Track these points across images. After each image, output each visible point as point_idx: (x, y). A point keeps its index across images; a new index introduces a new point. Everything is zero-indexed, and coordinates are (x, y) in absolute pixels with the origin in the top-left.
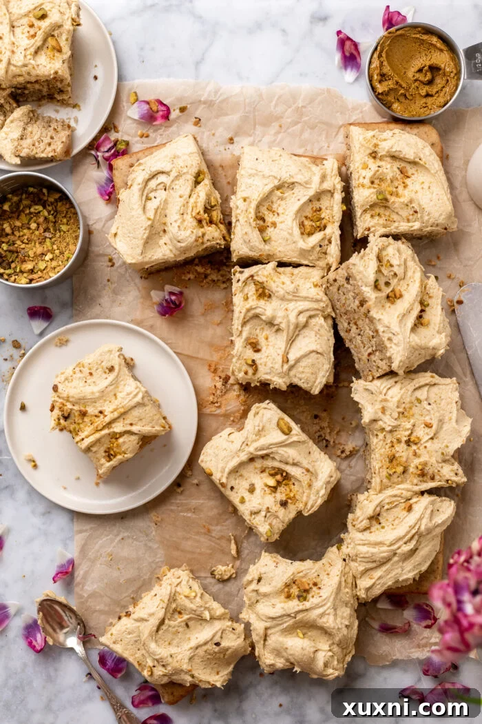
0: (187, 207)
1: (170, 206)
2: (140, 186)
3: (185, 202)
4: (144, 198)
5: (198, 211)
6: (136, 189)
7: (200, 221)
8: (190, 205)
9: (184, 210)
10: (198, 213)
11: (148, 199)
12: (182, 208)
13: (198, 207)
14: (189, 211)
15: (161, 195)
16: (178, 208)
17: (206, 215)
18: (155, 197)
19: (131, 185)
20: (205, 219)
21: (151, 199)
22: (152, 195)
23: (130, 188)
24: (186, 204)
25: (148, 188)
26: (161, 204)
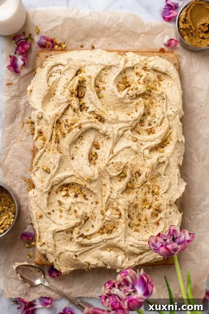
0: (68, 85)
1: (60, 82)
2: (49, 68)
3: (68, 83)
4: (49, 75)
5: (73, 88)
6: (46, 69)
7: (72, 93)
8: (70, 84)
9: (66, 86)
10: (73, 90)
11: (51, 76)
12: (66, 85)
13: (73, 87)
14: (69, 87)
15: (58, 75)
16: (64, 84)
17: (76, 92)
18: (54, 76)
19: (44, 67)
20: (75, 94)
21: (52, 76)
22: (53, 74)
23: (43, 68)
24: (68, 84)
25: (52, 70)
26: (56, 80)
